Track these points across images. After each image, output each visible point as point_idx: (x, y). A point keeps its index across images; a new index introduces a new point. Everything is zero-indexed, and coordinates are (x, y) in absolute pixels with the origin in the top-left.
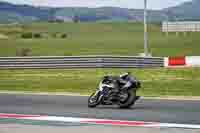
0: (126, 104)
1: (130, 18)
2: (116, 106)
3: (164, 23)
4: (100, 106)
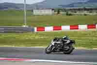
0: (68, 52)
1: (16, 8)
2: (62, 53)
3: (34, 11)
4: (53, 53)
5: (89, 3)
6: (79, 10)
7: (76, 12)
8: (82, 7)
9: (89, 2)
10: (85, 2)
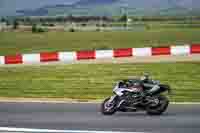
5: (79, 7)
6: (59, 20)
7: (52, 25)
8: (65, 15)
9: (79, 3)
10: (71, 3)
